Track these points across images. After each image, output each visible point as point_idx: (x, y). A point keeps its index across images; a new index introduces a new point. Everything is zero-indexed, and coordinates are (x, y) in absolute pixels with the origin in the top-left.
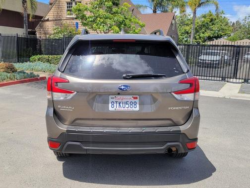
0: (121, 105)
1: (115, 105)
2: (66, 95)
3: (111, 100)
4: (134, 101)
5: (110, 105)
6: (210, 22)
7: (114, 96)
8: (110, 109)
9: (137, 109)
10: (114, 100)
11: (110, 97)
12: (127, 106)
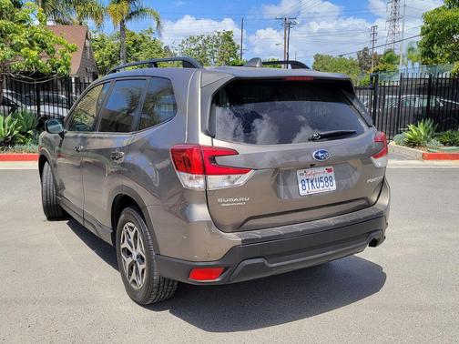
0: (314, 183)
1: (306, 184)
2: (229, 178)
3: (300, 178)
4: (328, 175)
5: (300, 185)
6: (133, 46)
7: (302, 171)
8: (302, 193)
9: (334, 188)
10: (304, 177)
11: (299, 172)
12: (322, 184)
